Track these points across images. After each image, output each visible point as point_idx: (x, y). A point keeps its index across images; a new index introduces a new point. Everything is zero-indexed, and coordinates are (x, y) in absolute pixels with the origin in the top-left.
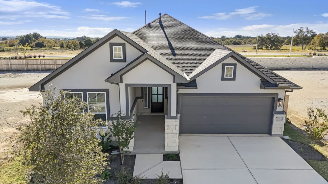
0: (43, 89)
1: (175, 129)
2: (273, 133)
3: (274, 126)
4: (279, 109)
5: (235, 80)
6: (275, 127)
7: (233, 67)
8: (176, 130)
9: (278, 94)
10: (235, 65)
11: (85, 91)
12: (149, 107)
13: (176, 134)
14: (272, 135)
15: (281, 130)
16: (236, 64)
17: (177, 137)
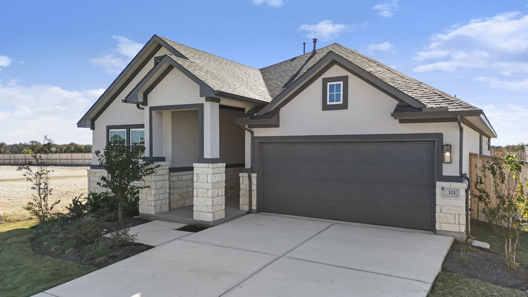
0: (93, 127)
3: (438, 209)
5: (347, 108)
6: (441, 212)
7: (341, 83)
8: (207, 182)
9: (441, 135)
10: (345, 79)
14: (438, 232)
15: (457, 222)
16: (347, 77)
17: (209, 197)
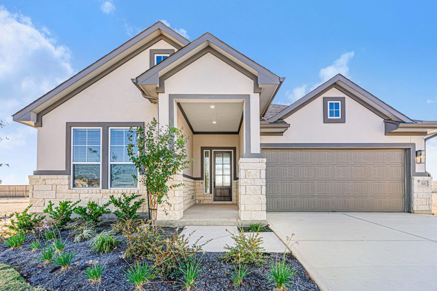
0: (39, 123)
1: (259, 177)
2: (415, 209)
4: (418, 169)
7: (340, 102)
9: (414, 144)
10: (343, 100)
11: (106, 125)
12: (211, 193)
13: (262, 186)
14: (415, 212)
15: (428, 204)
16: (344, 98)
17: (263, 193)
